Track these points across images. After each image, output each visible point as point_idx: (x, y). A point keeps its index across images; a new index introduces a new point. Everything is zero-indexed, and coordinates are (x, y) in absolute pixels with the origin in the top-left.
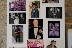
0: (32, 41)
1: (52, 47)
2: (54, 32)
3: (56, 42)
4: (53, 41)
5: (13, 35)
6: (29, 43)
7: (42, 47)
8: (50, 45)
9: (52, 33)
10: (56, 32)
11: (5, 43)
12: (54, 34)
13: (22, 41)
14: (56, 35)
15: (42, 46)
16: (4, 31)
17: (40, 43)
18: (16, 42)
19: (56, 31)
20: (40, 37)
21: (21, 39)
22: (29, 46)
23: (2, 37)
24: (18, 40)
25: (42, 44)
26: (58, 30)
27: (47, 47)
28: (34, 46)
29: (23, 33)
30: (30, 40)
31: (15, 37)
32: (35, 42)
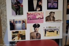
0: (31, 13)
1: (50, 18)
2: (52, 4)
3: (54, 13)
4: (51, 12)
5: (12, 8)
6: (29, 15)
7: (41, 19)
8: (49, 16)
9: (51, 5)
10: (54, 4)
11: (4, 14)
12: (53, 6)
13: (22, 14)
14: (55, 7)
15: (42, 17)
16: (3, 3)
17: (39, 14)
18: (16, 15)
19: (54, 2)
20: (39, 9)
21: (20, 12)
22: (28, 18)
23: (2, 9)
24: (18, 13)
25: (41, 16)
26: (57, 1)
27: (46, 18)
28: (34, 18)
29: (22, 6)
30: (29, 12)
31: (15, 10)
32: (34, 14)
